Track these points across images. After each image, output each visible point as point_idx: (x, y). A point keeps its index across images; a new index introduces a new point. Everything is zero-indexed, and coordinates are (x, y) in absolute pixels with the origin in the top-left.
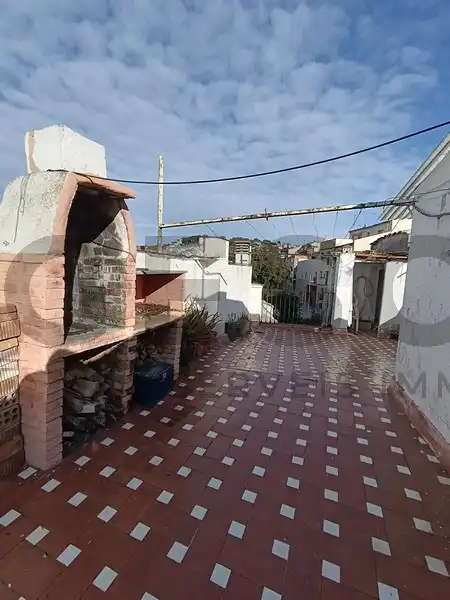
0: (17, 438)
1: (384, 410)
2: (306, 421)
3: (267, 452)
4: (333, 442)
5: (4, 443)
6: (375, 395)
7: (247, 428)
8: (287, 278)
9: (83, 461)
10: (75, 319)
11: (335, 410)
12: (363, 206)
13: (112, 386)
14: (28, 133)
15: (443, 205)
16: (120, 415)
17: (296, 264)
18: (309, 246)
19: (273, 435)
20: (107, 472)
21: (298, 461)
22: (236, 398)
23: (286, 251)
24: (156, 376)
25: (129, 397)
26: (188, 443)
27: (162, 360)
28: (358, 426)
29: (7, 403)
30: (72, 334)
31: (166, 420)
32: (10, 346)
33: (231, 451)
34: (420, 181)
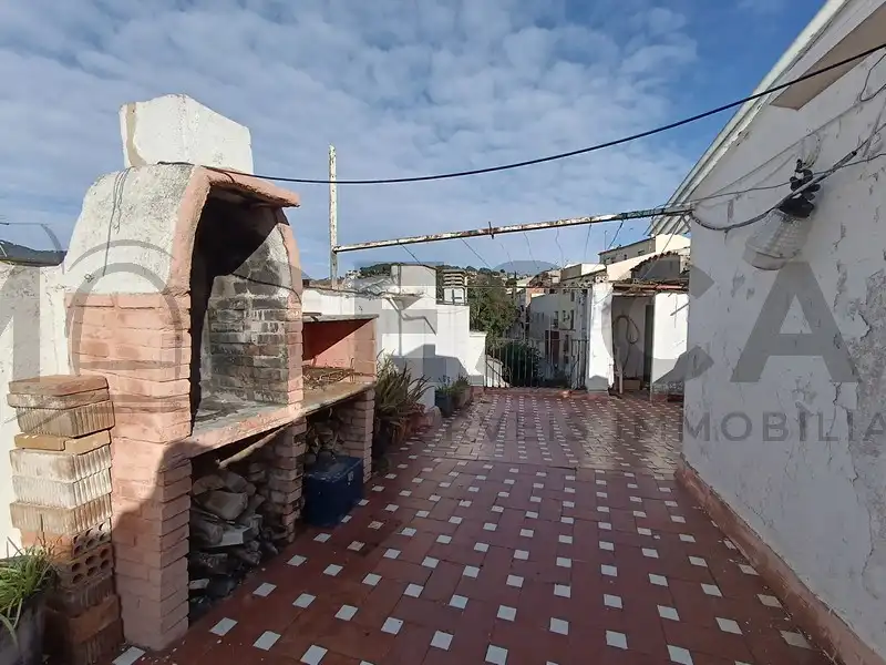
0: (108, 599)
1: (673, 504)
2: (568, 530)
3: (515, 581)
4: (609, 558)
5: (88, 609)
6: (659, 484)
7: (482, 547)
8: (517, 321)
9: (224, 626)
10: (205, 394)
11: (606, 509)
12: (624, 216)
13: (268, 500)
14: (125, 108)
15: (730, 214)
16: (282, 544)
17: (528, 301)
18: (545, 275)
19: (521, 555)
20: (267, 641)
21: (563, 591)
22: (462, 503)
23: (512, 283)
24: (338, 477)
25: (296, 515)
26: (394, 579)
27: (343, 453)
28: (641, 531)
29: (91, 542)
30: (202, 419)
31: (356, 546)
32: (95, 444)
33: (460, 585)
34: (697, 182)
